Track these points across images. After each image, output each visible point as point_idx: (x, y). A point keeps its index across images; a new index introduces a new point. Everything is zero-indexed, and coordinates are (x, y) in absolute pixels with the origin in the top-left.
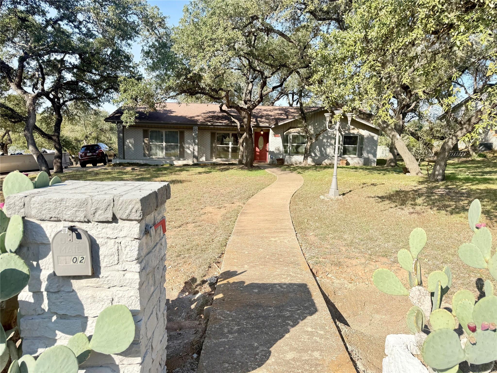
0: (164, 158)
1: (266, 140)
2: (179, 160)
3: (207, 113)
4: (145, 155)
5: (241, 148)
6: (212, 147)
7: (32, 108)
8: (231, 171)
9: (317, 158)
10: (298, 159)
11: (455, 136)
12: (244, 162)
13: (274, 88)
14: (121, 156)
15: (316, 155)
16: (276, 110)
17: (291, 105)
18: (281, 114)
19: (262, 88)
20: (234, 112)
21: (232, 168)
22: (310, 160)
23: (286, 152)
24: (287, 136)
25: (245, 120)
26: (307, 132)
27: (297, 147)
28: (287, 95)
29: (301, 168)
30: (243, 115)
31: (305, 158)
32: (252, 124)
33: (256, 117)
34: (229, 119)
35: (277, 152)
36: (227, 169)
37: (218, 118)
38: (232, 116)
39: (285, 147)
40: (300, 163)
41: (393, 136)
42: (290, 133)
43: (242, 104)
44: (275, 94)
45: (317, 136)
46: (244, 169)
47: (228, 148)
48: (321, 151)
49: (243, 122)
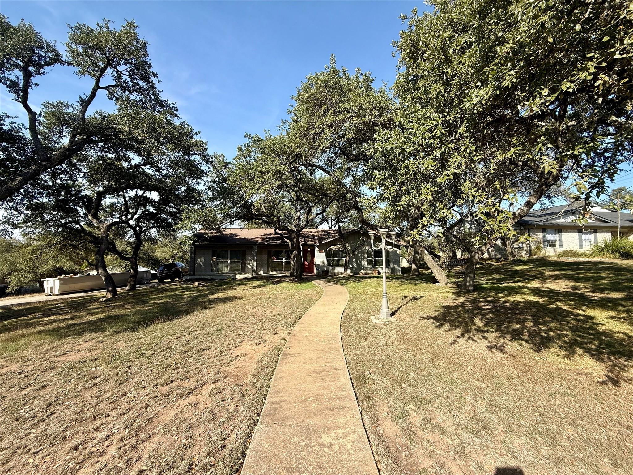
0: (228, 273)
1: (313, 256)
2: (241, 274)
3: (265, 235)
4: (212, 271)
5: (292, 262)
6: (268, 262)
7: (105, 235)
8: (283, 284)
9: (355, 269)
10: (339, 270)
11: (480, 250)
12: (295, 274)
13: (318, 214)
14: (192, 273)
15: (353, 267)
16: (319, 231)
17: (330, 228)
18: (324, 235)
19: (308, 214)
20: (286, 234)
21: (284, 281)
22: (349, 271)
23: (329, 264)
24: (329, 252)
25: (295, 240)
26: (346, 248)
27: (338, 261)
28: (327, 221)
29: (344, 278)
30: (293, 236)
31: (346, 270)
32: (301, 243)
33: (304, 237)
34: (283, 240)
35: (322, 264)
36: (280, 282)
37: (274, 239)
38: (285, 237)
39: (328, 260)
40: (342, 274)
41: (421, 251)
42: (332, 249)
43: (292, 228)
44: (318, 221)
45: (354, 252)
46: (295, 281)
47: (282, 262)
48: (357, 263)
49: (294, 242)
